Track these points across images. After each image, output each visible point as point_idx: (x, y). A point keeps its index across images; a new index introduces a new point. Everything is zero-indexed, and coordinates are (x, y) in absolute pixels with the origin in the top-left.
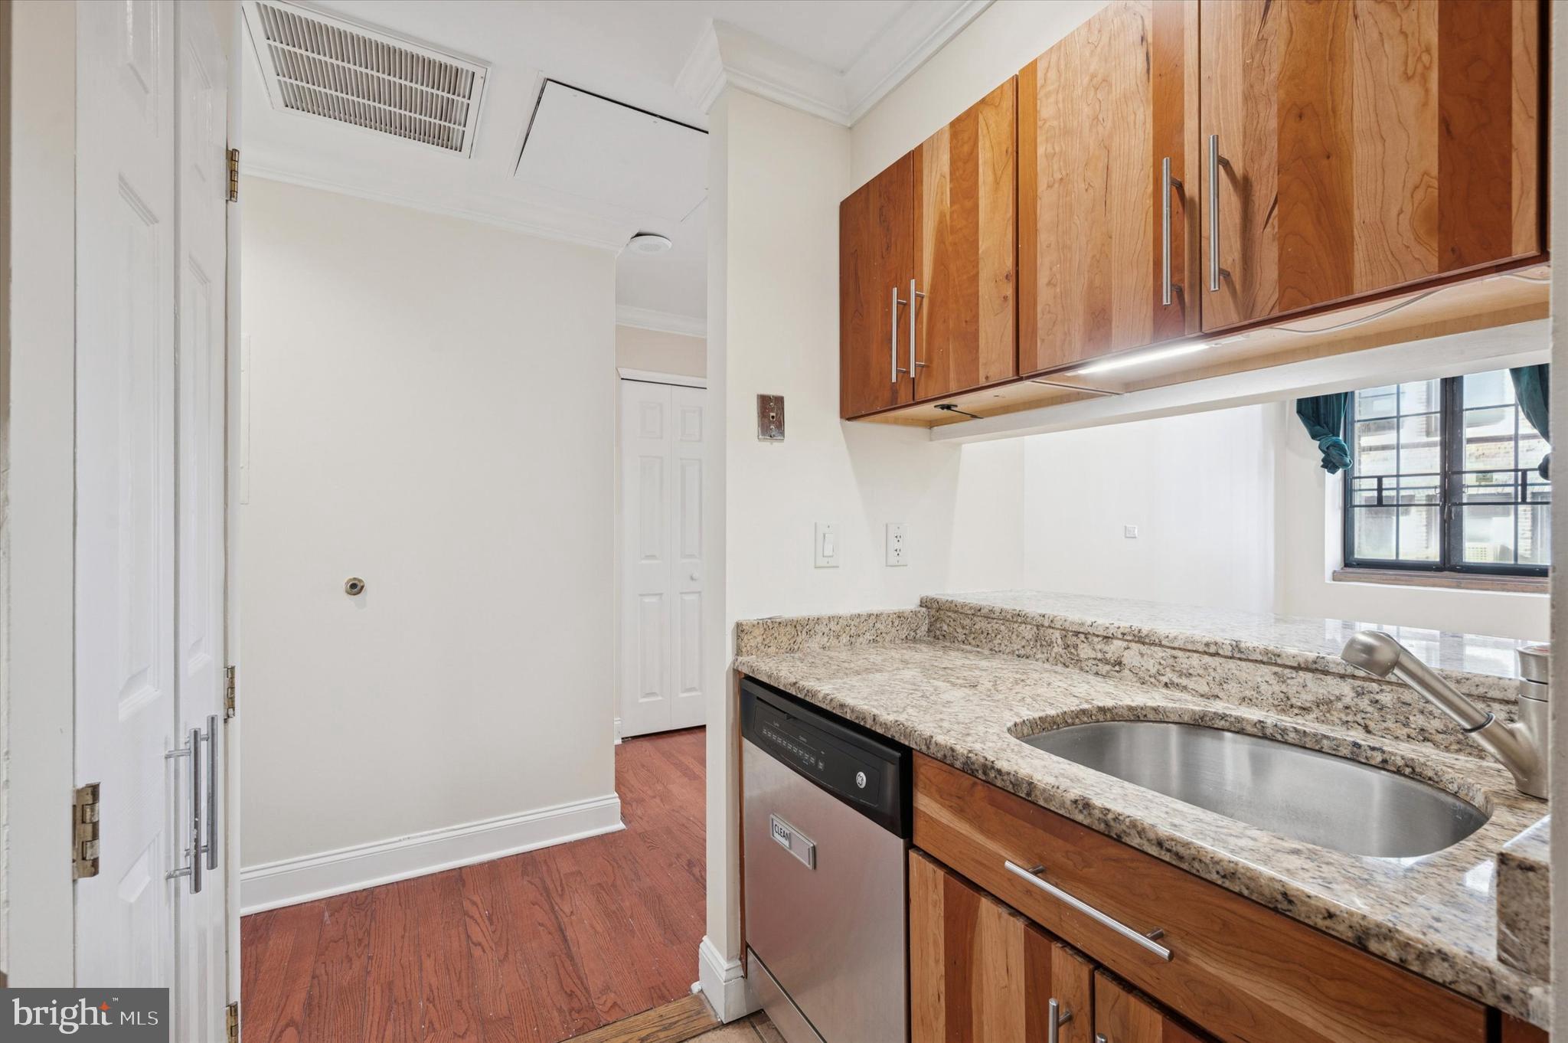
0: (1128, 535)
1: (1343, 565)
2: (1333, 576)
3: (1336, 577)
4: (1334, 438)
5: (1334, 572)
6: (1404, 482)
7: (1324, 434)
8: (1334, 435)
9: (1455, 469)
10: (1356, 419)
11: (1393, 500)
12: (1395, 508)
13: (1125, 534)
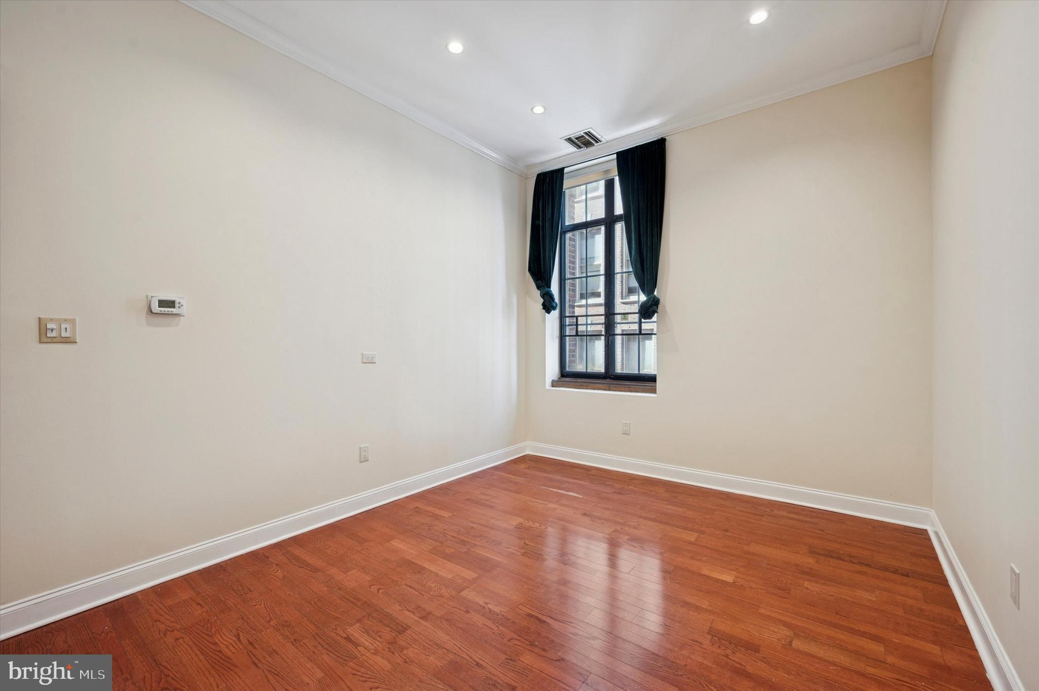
0: (364, 361)
1: (560, 376)
2: (552, 383)
3: (554, 384)
4: (547, 289)
5: (553, 381)
6: (590, 320)
7: (543, 286)
8: (547, 288)
9: (611, 312)
10: (567, 278)
11: (584, 333)
12: (585, 337)
13: (362, 360)
